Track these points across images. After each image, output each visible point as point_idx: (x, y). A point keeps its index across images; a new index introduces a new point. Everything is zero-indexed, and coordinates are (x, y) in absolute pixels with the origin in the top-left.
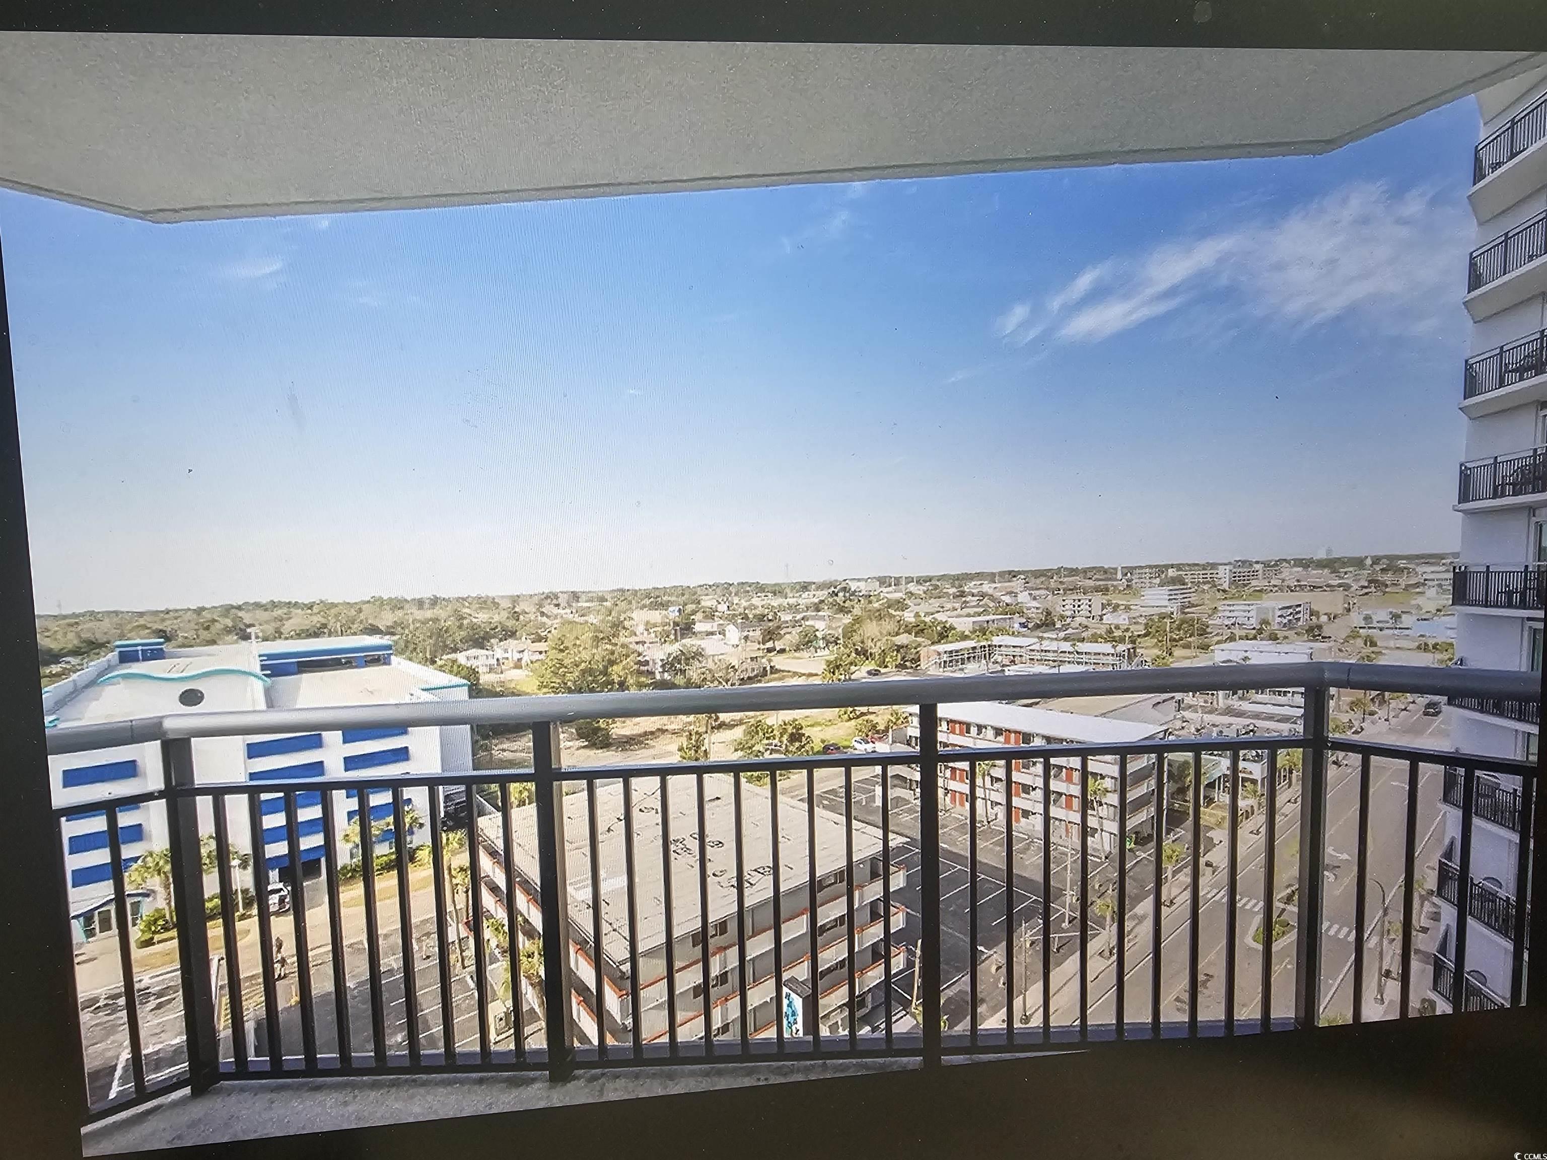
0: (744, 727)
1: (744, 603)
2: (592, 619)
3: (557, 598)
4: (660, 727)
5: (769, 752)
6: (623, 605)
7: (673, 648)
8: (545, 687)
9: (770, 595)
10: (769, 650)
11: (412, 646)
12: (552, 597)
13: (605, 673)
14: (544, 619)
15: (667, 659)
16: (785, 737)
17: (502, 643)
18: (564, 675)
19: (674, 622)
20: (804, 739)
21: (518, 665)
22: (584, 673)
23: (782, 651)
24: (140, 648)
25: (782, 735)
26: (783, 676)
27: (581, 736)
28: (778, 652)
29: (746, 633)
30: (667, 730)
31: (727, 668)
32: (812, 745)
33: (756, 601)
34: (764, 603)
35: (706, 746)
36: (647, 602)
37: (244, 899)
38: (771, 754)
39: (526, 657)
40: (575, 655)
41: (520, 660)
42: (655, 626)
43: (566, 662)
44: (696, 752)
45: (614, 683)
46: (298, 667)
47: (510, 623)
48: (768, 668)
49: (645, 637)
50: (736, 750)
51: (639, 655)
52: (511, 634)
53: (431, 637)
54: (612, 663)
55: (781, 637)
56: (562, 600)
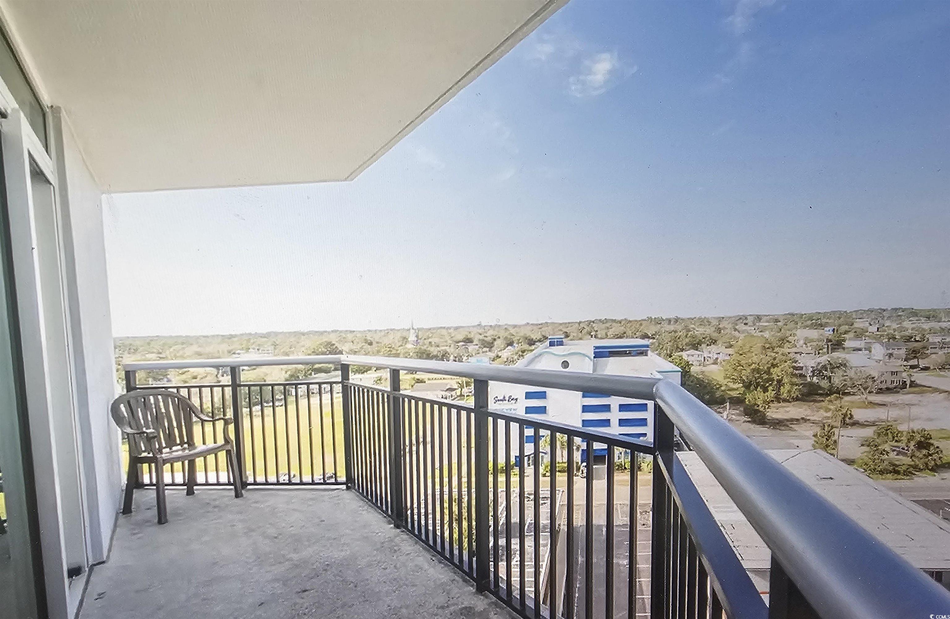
0: (874, 428)
1: (895, 326)
2: (767, 334)
3: (746, 318)
4: (804, 416)
5: (895, 453)
6: (792, 325)
7: (824, 359)
8: (729, 378)
9: (923, 320)
10: (912, 367)
11: (661, 346)
12: (743, 319)
13: (768, 372)
14: (736, 333)
15: (817, 367)
16: (912, 443)
17: (708, 347)
18: (741, 372)
19: (827, 339)
20: (932, 448)
21: (715, 363)
22: (754, 371)
23: (926, 369)
24: (556, 340)
25: (909, 441)
26: (924, 391)
27: (746, 414)
28: (922, 369)
29: (890, 351)
30: (809, 420)
31: (867, 377)
32: (941, 455)
33: (907, 324)
34: (914, 326)
35: (836, 438)
36: (809, 322)
37: (576, 466)
38: (897, 455)
39: (721, 357)
40: (749, 358)
41: (717, 359)
42: (812, 341)
43: (743, 362)
44: (827, 440)
45: (774, 380)
46: (609, 354)
47: (715, 335)
48: (908, 383)
49: (804, 349)
50: (862, 445)
51: (796, 362)
52: (714, 342)
53: (670, 341)
54: (774, 366)
55: (927, 356)
56: (750, 320)
